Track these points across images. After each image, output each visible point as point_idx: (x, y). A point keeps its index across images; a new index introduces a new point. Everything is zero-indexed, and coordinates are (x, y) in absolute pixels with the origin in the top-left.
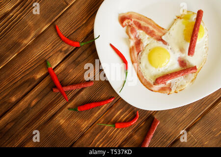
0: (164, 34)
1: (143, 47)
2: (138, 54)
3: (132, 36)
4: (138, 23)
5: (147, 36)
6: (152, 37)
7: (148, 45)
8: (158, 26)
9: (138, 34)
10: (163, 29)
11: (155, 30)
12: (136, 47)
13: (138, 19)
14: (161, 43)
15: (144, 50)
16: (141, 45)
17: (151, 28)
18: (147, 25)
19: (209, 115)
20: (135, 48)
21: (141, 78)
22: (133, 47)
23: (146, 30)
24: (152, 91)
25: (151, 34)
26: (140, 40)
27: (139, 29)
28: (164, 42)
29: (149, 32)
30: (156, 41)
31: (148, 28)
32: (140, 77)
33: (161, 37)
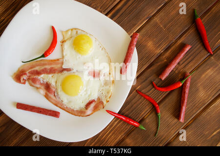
0: (62, 63)
1: (54, 87)
2: (55, 95)
3: (38, 86)
4: (34, 71)
5: (50, 75)
6: (55, 73)
7: (56, 82)
8: (52, 61)
9: (41, 80)
10: (58, 60)
11: (52, 66)
12: (49, 91)
13: (31, 68)
14: (65, 72)
15: (56, 89)
16: (50, 87)
17: (48, 67)
18: (43, 68)
19: (201, 118)
20: (48, 93)
21: (73, 112)
22: (46, 94)
23: (45, 71)
24: (89, 115)
25: (52, 71)
26: (47, 83)
27: (38, 76)
28: (68, 70)
29: (48, 71)
30: (60, 74)
31: (45, 69)
32: (71, 112)
33: (62, 68)
